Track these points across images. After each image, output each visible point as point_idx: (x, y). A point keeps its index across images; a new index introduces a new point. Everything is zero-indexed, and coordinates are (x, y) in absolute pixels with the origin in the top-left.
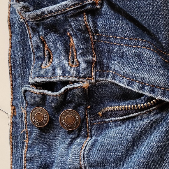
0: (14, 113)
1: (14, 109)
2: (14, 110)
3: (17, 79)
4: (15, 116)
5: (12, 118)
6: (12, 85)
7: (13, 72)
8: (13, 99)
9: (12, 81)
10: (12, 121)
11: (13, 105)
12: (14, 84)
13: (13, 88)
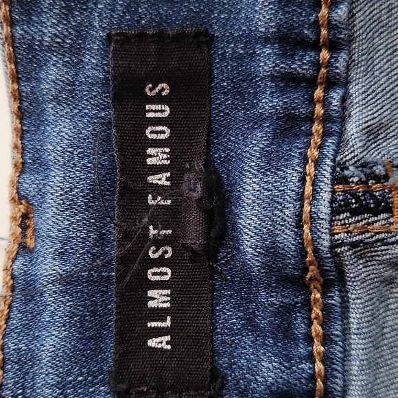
0: (24, 235)
1: (25, 216)
2: (24, 221)
3: (41, 65)
4: (31, 251)
5: (14, 260)
6: (18, 96)
7: (19, 31)
8: (21, 169)
9: (16, 78)
10: (13, 277)
11: (19, 197)
12: (26, 89)
13: (21, 114)
